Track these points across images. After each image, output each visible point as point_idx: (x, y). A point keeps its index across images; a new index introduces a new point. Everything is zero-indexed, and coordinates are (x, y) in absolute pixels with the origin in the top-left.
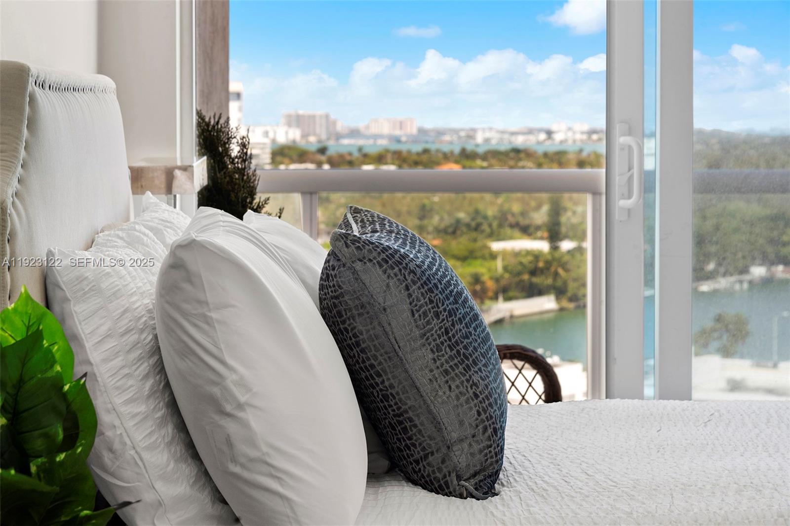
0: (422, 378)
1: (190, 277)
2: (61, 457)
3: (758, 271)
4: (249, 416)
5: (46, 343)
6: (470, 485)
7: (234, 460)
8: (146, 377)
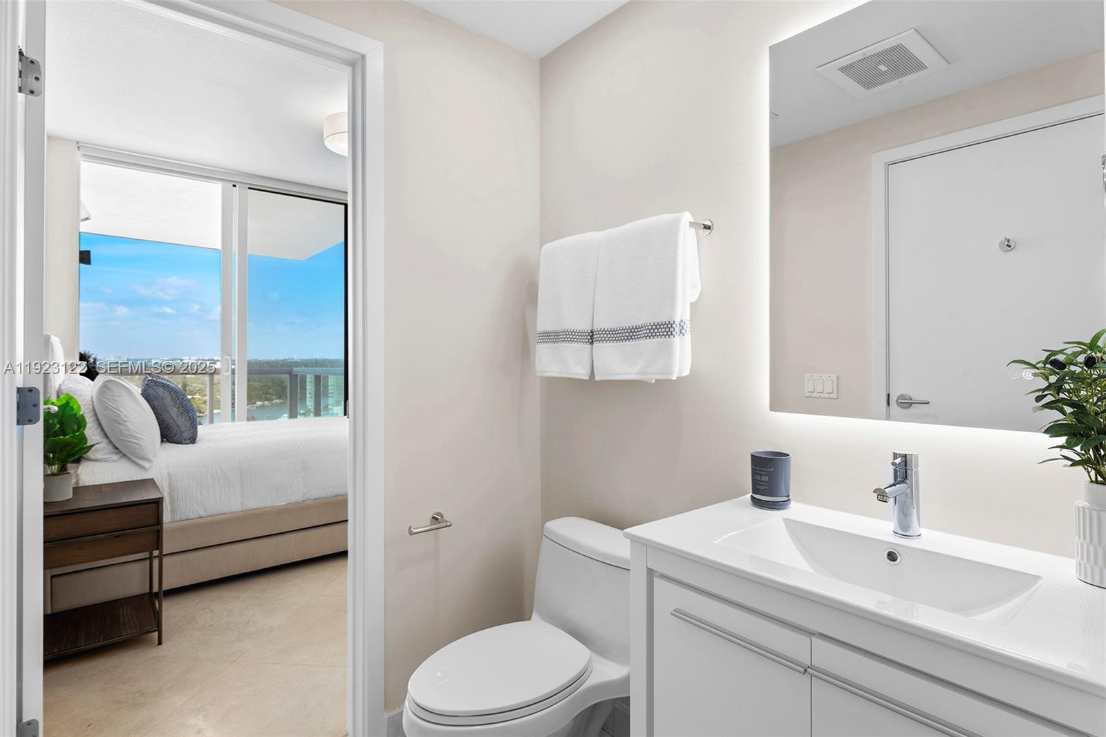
0: (174, 416)
1: (109, 389)
2: (77, 434)
3: (259, 403)
4: (128, 424)
5: (71, 405)
6: (189, 442)
7: (122, 436)
8: (91, 417)
